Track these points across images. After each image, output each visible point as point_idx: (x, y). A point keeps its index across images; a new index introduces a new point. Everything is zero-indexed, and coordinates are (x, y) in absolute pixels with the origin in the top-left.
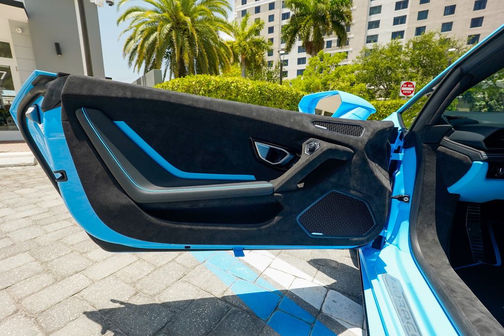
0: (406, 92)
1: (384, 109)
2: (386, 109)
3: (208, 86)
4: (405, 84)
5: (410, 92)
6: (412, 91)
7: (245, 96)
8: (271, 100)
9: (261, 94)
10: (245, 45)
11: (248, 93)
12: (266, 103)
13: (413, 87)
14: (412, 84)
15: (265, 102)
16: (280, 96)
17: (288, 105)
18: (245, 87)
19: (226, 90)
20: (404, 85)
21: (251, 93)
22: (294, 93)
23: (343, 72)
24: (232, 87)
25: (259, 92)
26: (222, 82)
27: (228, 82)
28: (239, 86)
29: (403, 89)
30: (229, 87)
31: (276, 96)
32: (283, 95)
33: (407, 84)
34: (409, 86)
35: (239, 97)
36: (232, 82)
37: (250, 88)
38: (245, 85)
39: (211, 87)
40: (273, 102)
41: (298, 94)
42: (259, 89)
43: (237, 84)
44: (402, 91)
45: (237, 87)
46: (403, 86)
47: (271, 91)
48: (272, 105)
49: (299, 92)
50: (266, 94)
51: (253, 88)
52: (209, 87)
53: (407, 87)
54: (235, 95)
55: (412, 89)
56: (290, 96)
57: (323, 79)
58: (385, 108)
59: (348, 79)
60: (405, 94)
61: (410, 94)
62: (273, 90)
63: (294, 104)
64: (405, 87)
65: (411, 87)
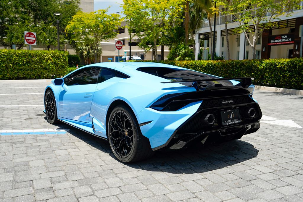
0: (29, 41)
1: (16, 57)
2: (18, 58)
4: (28, 34)
6: (35, 41)
13: (35, 37)
14: (33, 34)
29: (27, 38)
34: (31, 36)
44: (27, 40)
46: (26, 36)
58: (17, 56)
60: (29, 43)
61: (33, 43)
64: (28, 36)
65: (33, 37)
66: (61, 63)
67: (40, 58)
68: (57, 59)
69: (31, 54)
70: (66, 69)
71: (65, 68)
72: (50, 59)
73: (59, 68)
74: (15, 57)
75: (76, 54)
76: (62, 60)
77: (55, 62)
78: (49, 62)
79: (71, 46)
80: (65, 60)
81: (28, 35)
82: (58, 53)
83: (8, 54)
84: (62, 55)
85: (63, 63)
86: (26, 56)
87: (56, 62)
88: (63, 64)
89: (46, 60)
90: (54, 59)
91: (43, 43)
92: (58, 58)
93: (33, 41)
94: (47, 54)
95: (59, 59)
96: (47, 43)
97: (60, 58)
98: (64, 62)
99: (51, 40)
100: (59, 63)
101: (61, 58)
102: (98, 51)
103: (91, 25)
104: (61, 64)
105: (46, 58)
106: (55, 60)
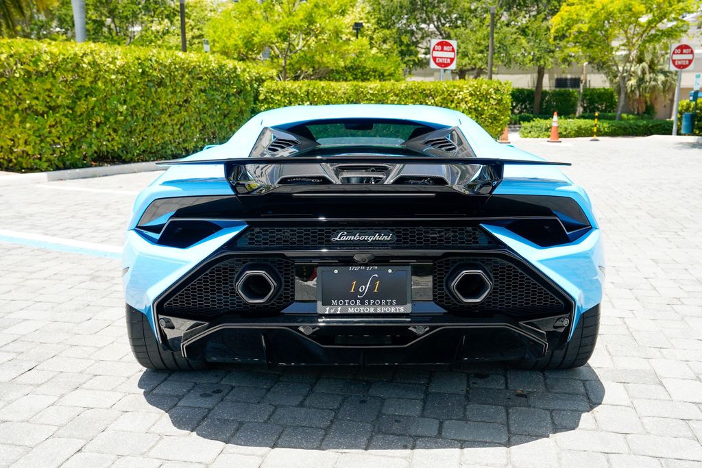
0: (441, 60)
1: (395, 98)
3: (36, 63)
4: (438, 44)
6: (452, 60)
7: (111, 80)
8: (165, 86)
9: (143, 73)
11: (118, 72)
12: (156, 92)
13: (453, 50)
14: (450, 45)
15: (153, 90)
16: (183, 76)
17: (202, 91)
18: (110, 63)
19: (73, 71)
20: (437, 48)
21: (123, 73)
22: (214, 65)
23: (322, 11)
24: (85, 66)
25: (140, 71)
26: (64, 55)
27: (76, 54)
28: (99, 61)
29: (436, 54)
30: (78, 65)
31: (175, 76)
32: (190, 73)
33: (441, 44)
34: (445, 48)
35: (100, 84)
36: (85, 54)
37: (119, 63)
38: (111, 59)
39: (42, 66)
40: (171, 89)
41: (221, 67)
42: (139, 64)
43: (93, 57)
44: (435, 59)
45: (94, 64)
46: (434, 50)
47: (165, 66)
48: (167, 95)
49: (224, 62)
50: (155, 73)
51: (127, 63)
52: (38, 66)
53: (442, 50)
54: (92, 79)
55: (451, 55)
56: (206, 73)
57: (279, 26)
59: (332, 28)
60: (439, 64)
61: (448, 65)
62: (167, 64)
63: (216, 90)
64: (438, 50)
65: (450, 51)
66: (491, 109)
67: (444, 99)
68: (480, 101)
69: (425, 90)
70: (501, 122)
71: (500, 120)
72: (466, 99)
73: (485, 120)
74: (391, 98)
75: (607, 86)
76: (492, 102)
77: (476, 106)
78: (463, 107)
79: (593, 67)
80: (499, 102)
81: (439, 47)
82: (485, 86)
83: (379, 91)
84: (494, 89)
85: (496, 109)
86: (414, 93)
87: (478, 106)
88: (496, 112)
89: (455, 102)
90: (475, 100)
91: (520, 64)
92: (485, 97)
93: (449, 61)
94: (461, 89)
95: (487, 100)
96: (528, 62)
97: (489, 97)
98: (498, 107)
99: (538, 54)
100: (486, 108)
101: (492, 98)
102: (668, 76)
103: (611, 9)
104: (490, 111)
105: (456, 97)
106: (477, 102)
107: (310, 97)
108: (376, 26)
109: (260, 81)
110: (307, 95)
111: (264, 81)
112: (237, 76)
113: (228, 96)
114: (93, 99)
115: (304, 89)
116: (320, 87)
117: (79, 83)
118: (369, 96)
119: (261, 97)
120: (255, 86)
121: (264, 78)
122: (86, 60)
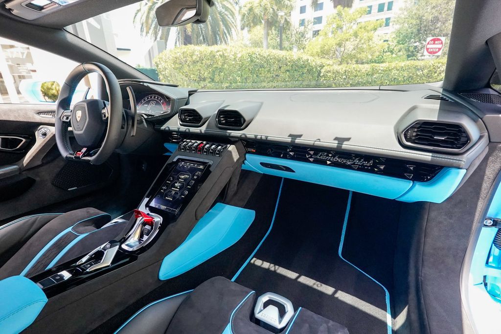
0: (431, 50)
1: (396, 72)
2: (398, 72)
4: (431, 41)
5: (437, 50)
6: (440, 49)
9: (251, 60)
10: (266, 5)
11: (237, 61)
13: (442, 43)
14: (439, 40)
17: (287, 71)
22: (295, 58)
23: (363, 30)
24: (217, 57)
25: (249, 59)
26: (206, 52)
28: (226, 54)
29: (429, 46)
30: (214, 56)
31: (270, 62)
32: (279, 61)
33: (434, 40)
34: (436, 42)
35: (226, 66)
37: (238, 56)
39: (194, 57)
41: (300, 59)
42: (249, 56)
43: (223, 53)
44: (428, 49)
45: (222, 56)
46: (428, 44)
47: (264, 57)
49: (301, 56)
50: (257, 61)
51: (242, 56)
53: (434, 44)
54: (221, 64)
55: (440, 46)
56: (289, 62)
57: (338, 40)
58: (398, 70)
60: (430, 52)
61: (436, 52)
62: (266, 56)
64: (431, 44)
65: (439, 44)
67: (430, 71)
69: (417, 66)
74: (394, 72)
83: (387, 68)
86: (410, 69)
89: (438, 73)
105: (439, 70)
107: (347, 74)
108: (397, 44)
109: (322, 66)
110: (345, 72)
111: (324, 66)
112: (309, 64)
113: (303, 74)
114: (223, 74)
115: (344, 69)
116: (353, 68)
117: (215, 66)
118: (380, 71)
119: (322, 75)
120: (319, 69)
121: (324, 65)
122: (218, 54)
